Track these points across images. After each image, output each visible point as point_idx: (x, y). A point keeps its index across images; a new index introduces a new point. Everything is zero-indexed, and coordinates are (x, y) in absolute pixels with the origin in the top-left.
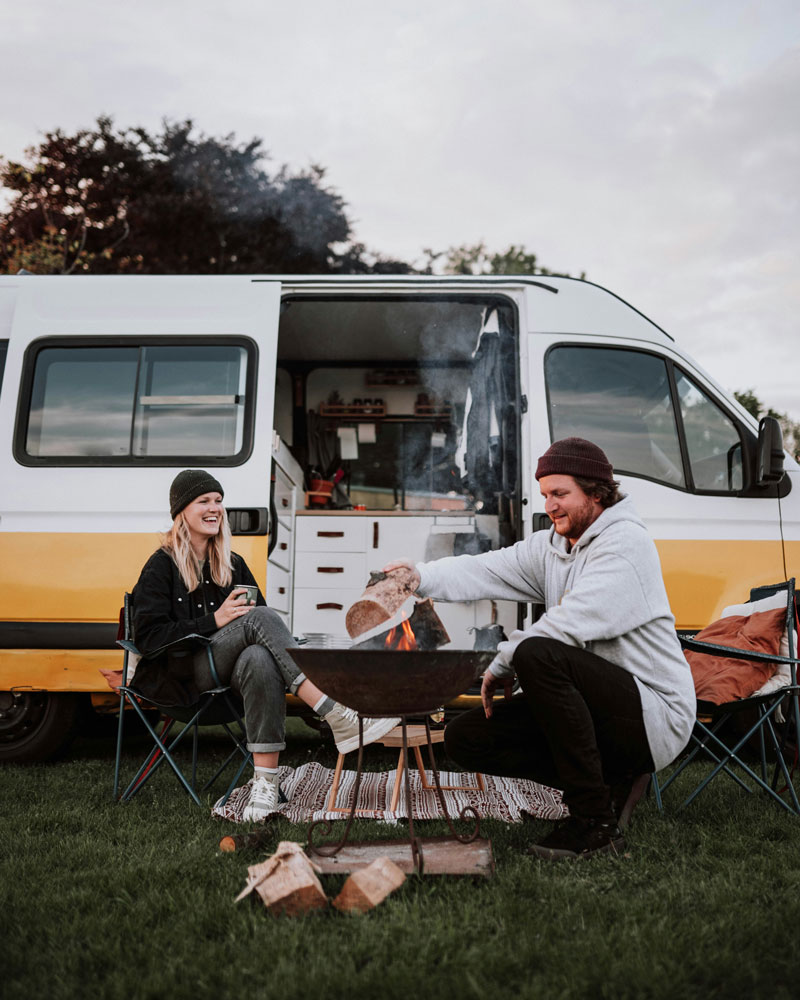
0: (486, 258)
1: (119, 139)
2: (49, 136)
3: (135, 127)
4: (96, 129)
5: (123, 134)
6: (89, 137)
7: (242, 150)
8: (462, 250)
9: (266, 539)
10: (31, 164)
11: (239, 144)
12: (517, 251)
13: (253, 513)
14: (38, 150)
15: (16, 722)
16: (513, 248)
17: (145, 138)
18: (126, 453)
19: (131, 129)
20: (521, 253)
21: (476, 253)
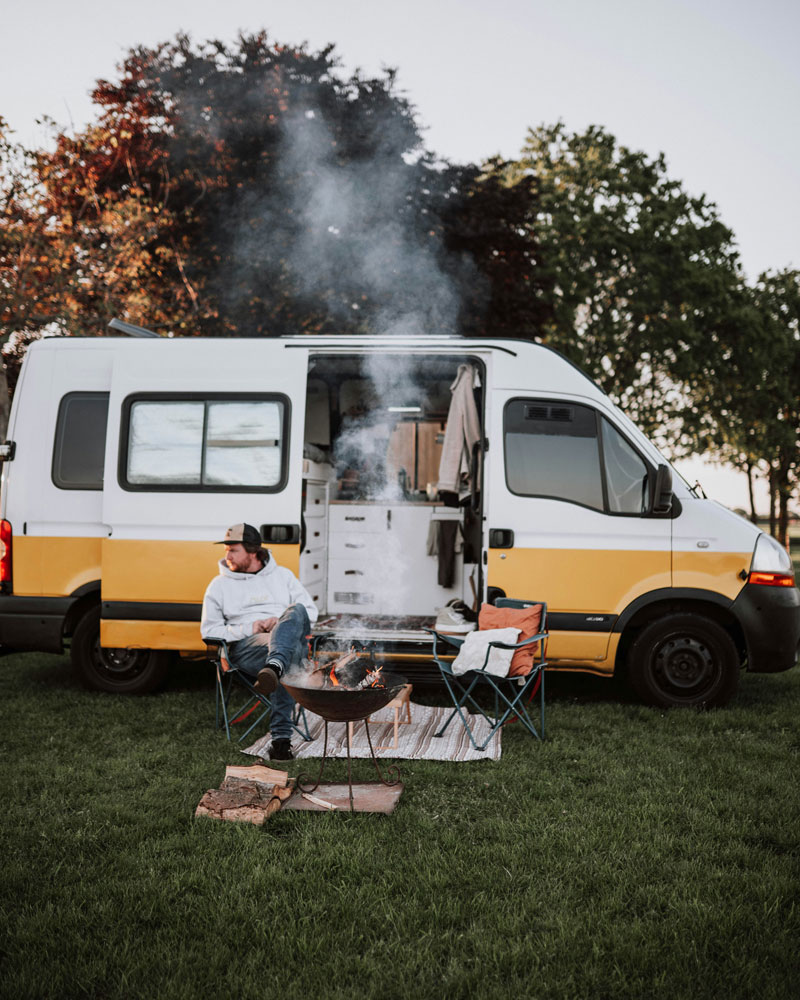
0: (564, 139)
1: (198, 54)
2: (132, 51)
3: (212, 39)
4: (176, 44)
5: (201, 48)
6: (169, 48)
7: (316, 56)
8: (541, 130)
9: (298, 547)
10: (116, 78)
11: (313, 51)
12: (596, 130)
13: (289, 528)
14: (122, 65)
15: (129, 667)
16: (592, 128)
17: (220, 48)
18: (198, 482)
19: (208, 42)
20: (599, 134)
21: (552, 134)
